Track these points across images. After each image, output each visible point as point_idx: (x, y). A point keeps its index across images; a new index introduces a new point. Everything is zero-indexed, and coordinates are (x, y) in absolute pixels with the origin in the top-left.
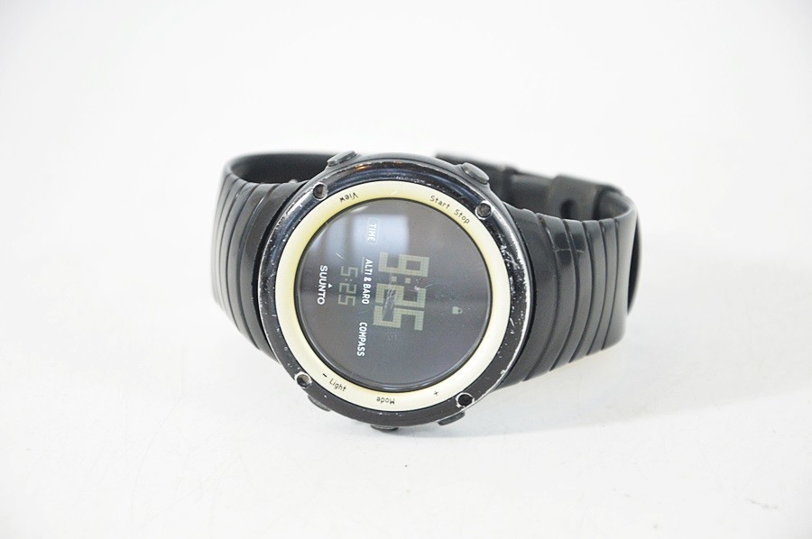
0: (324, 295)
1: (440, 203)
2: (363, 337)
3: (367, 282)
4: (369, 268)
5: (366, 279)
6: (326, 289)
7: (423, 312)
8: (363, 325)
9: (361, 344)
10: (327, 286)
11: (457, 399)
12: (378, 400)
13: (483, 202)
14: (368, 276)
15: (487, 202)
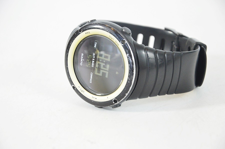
0: (82, 62)
1: (112, 38)
2: (91, 77)
3: (93, 60)
4: (94, 56)
5: (93, 59)
6: (83, 61)
7: (108, 72)
8: (92, 74)
9: (91, 79)
10: (83, 60)
11: (113, 100)
12: (92, 97)
13: (124, 39)
14: (94, 58)
15: (125, 40)
